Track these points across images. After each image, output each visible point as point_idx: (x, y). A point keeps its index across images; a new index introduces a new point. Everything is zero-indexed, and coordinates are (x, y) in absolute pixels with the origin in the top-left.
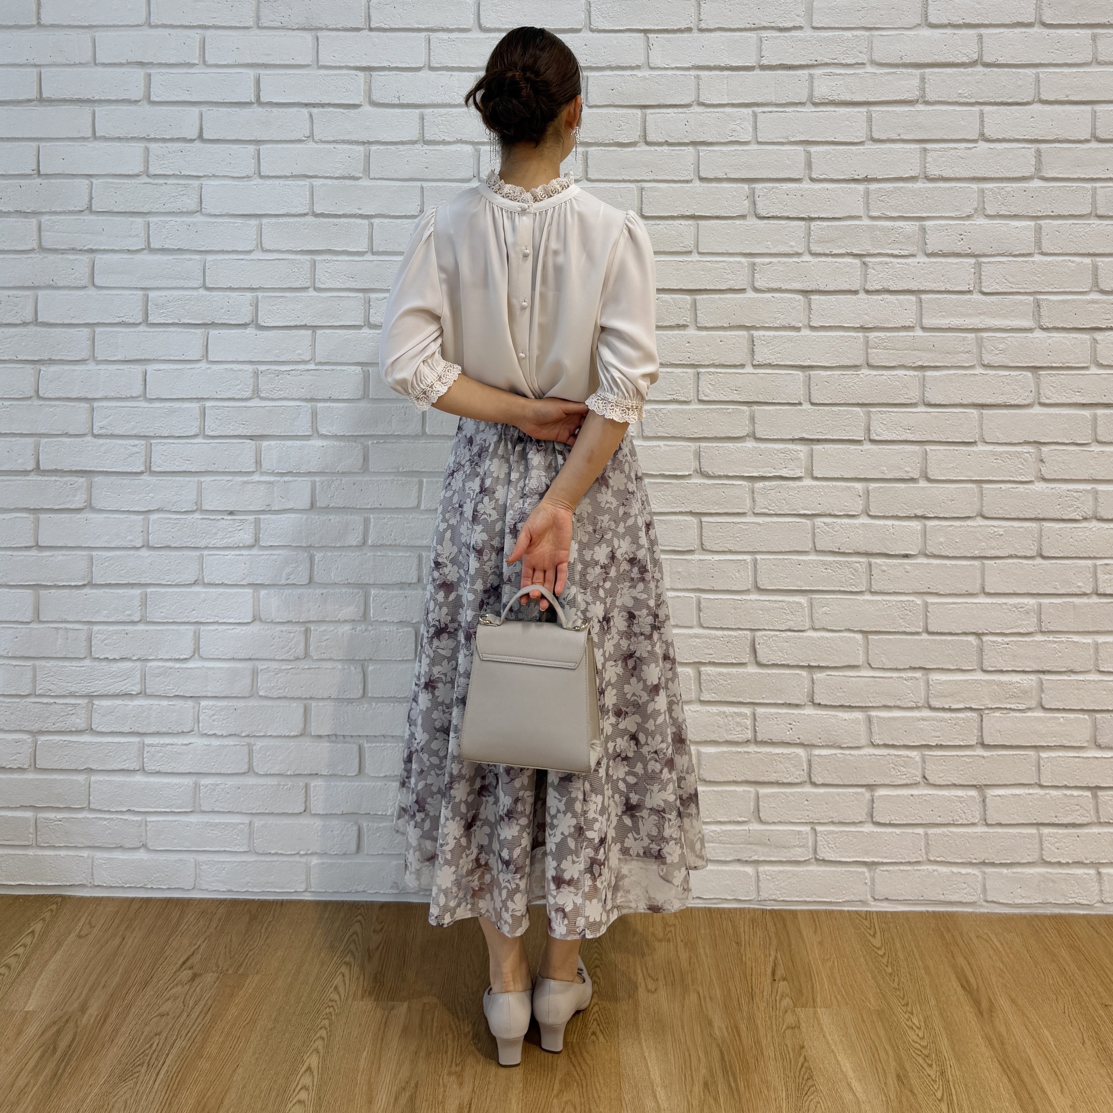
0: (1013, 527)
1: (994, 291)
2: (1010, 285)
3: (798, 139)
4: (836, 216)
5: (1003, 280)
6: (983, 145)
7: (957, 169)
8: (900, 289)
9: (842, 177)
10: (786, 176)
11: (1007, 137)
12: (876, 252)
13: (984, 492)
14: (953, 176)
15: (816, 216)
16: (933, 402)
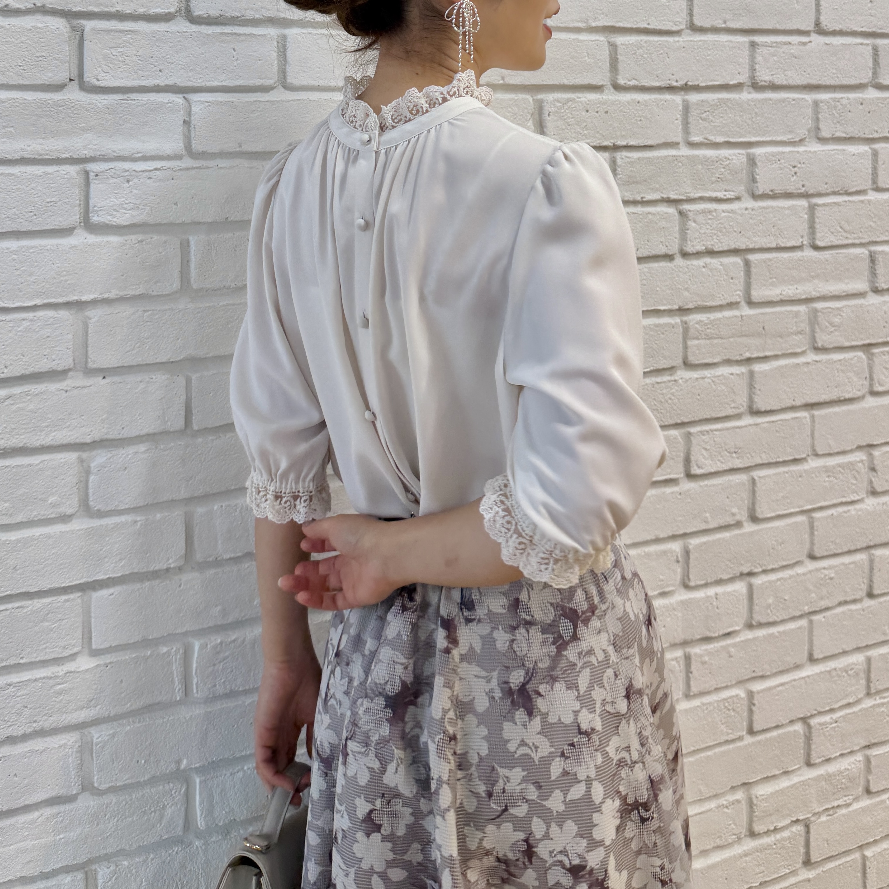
0: (843, 564)
1: (829, 244)
2: (844, 234)
3: (600, 24)
4: (649, 143)
5: (838, 228)
6: (817, 40)
7: (789, 73)
8: (726, 248)
9: (657, 84)
10: (585, 82)
11: (844, 29)
12: (698, 195)
13: (816, 524)
14: (785, 83)
15: (624, 143)
16: (763, 409)
